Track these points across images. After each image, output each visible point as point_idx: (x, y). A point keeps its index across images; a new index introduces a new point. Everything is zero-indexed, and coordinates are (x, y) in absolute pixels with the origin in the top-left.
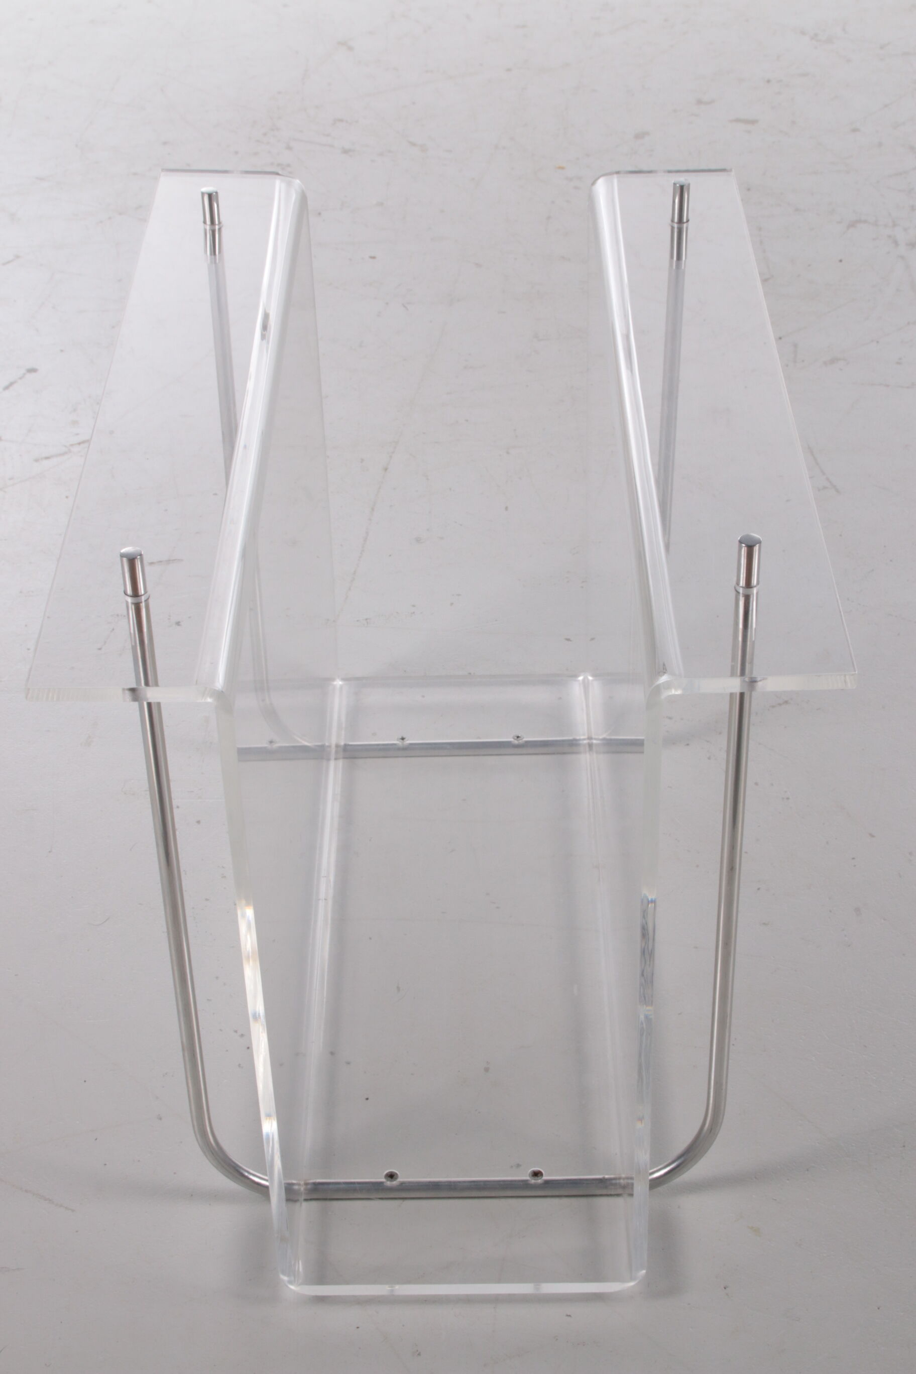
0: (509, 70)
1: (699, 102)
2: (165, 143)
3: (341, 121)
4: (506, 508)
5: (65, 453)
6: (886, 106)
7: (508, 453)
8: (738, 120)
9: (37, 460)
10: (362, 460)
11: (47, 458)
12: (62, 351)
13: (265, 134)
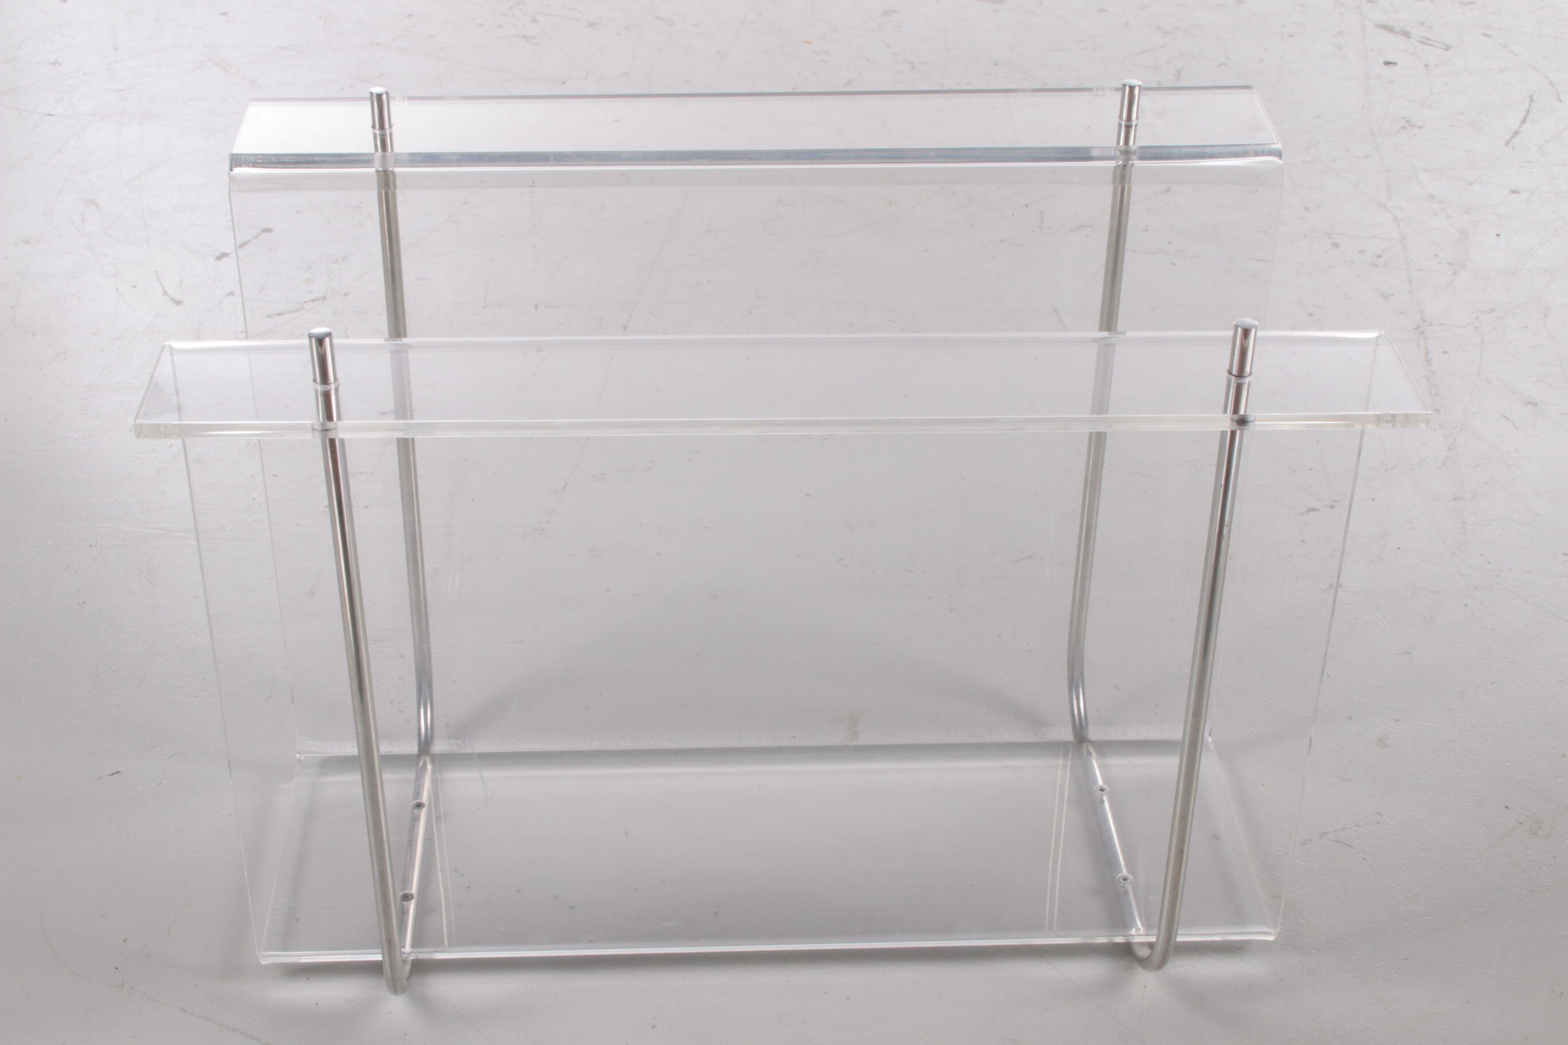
2: (410, 16)
5: (298, 310)
7: (750, 312)
9: (269, 316)
10: (601, 319)
11: (279, 314)
12: (298, 212)
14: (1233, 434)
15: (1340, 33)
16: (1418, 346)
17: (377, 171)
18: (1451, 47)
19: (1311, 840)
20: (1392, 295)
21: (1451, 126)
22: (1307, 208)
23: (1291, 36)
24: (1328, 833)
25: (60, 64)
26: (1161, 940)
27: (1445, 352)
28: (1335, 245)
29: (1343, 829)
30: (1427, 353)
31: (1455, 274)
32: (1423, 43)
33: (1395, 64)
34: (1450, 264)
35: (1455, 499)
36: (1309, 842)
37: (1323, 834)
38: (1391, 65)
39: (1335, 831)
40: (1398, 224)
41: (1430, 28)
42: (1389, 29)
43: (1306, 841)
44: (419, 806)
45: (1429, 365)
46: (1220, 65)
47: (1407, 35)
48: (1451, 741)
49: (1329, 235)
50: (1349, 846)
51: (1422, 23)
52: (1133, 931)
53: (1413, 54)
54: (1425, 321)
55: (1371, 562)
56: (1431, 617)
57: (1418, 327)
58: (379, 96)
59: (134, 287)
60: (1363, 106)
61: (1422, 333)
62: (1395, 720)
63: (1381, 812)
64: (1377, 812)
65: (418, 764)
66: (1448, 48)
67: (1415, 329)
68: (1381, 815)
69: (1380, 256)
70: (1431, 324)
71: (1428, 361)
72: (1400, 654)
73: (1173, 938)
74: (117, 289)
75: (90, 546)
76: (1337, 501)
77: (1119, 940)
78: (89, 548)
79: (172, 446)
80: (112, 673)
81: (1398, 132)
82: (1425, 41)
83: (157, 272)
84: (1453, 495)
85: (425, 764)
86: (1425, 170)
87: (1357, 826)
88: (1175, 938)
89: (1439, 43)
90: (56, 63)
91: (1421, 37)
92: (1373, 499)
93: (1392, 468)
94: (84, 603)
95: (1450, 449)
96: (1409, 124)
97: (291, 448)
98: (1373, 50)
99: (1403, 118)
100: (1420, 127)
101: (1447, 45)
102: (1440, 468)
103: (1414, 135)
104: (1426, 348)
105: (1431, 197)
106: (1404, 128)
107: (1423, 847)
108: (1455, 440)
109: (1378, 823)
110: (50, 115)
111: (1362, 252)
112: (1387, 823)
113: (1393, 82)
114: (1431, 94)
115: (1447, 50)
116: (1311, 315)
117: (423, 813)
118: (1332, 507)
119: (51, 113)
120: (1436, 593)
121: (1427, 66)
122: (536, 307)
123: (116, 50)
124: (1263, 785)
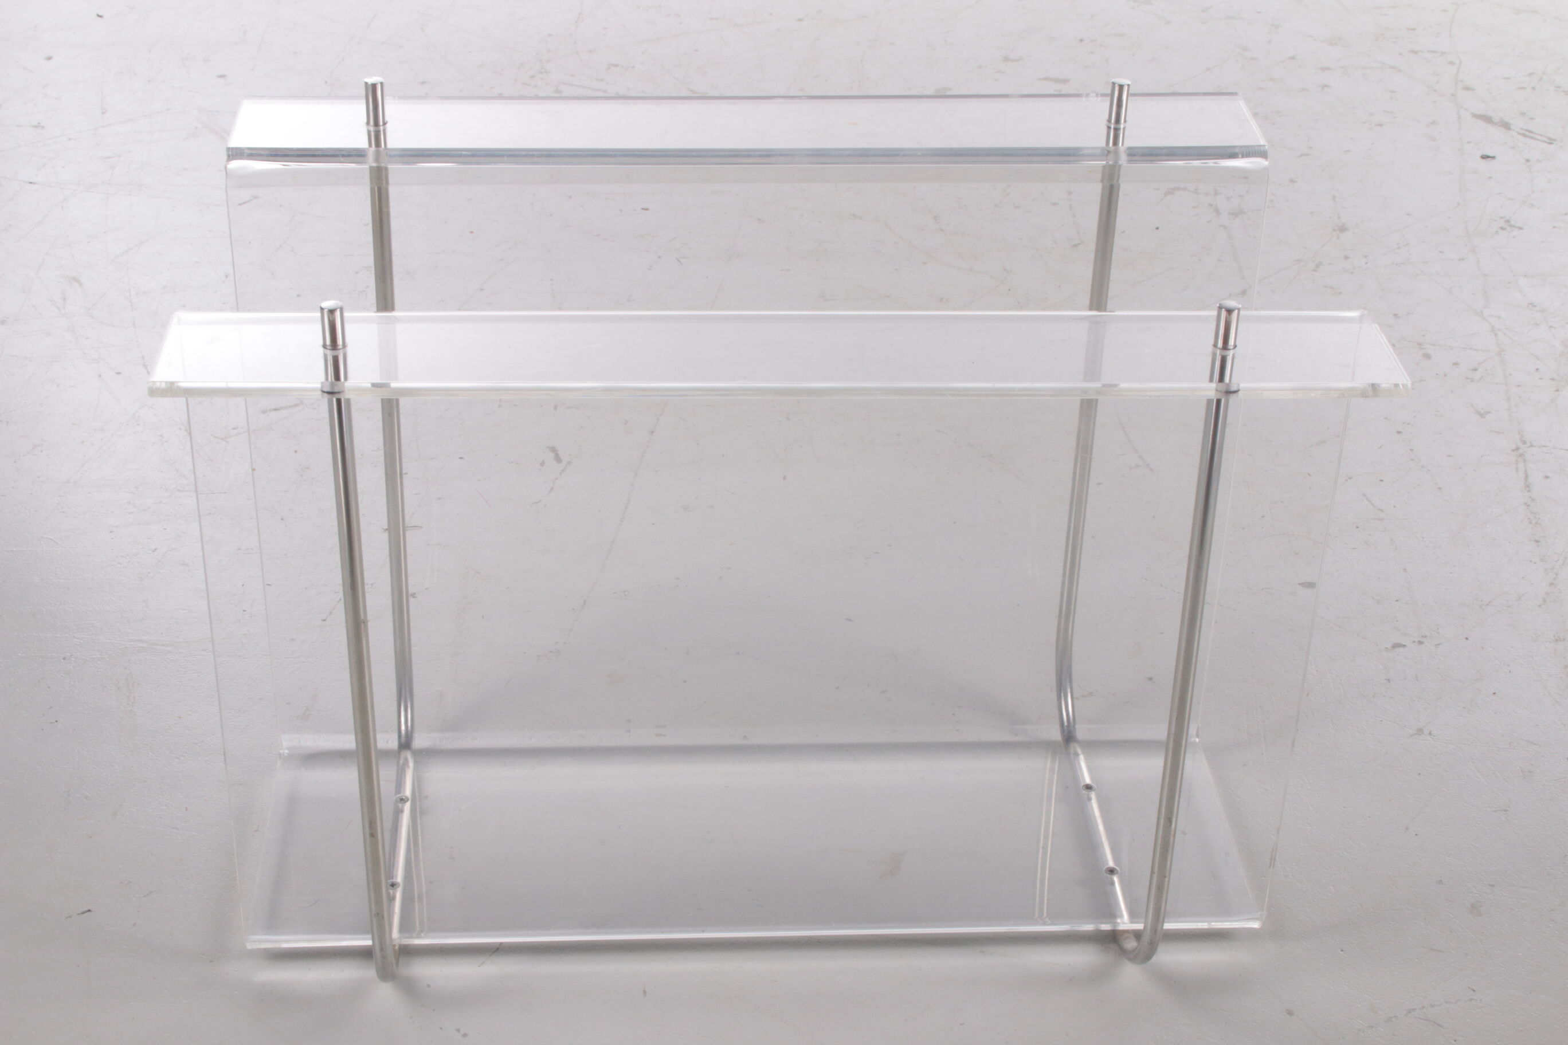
0: (800, 20)
1: (1006, 59)
3: (616, 66)
4: (784, 478)
5: (297, 405)
6: (1208, 70)
7: (788, 419)
8: (1047, 79)
9: (264, 412)
10: (626, 423)
11: (275, 410)
12: (299, 296)
13: (532, 77)
14: (1219, 402)
15: (1433, 123)
16: (1517, 470)
17: (371, 168)
18: (1555, 140)
19: (1396, 1017)
20: (1489, 412)
21: (1554, 227)
22: (1395, 315)
23: (1380, 125)
24: (1415, 1009)
25: (43, 127)
26: (1149, 926)
27: (1547, 477)
28: (1427, 356)
29: (1432, 1006)
30: (1527, 477)
31: (1558, 390)
32: (1524, 135)
33: (1493, 158)
34: (1553, 379)
35: (1557, 640)
36: (1394, 1019)
37: (1410, 1011)
38: (1489, 159)
39: (1424, 1007)
40: (1496, 335)
41: (1532, 119)
42: (1487, 119)
43: (1391, 1018)
44: (403, 800)
45: (1529, 491)
46: (1302, 155)
47: (1506, 126)
48: (1552, 911)
49: (1420, 344)
50: (1438, 1025)
51: (1523, 114)
52: (1119, 921)
53: (1513, 148)
54: (1524, 443)
55: (1464, 708)
56: (1530, 772)
57: (1517, 449)
58: (374, 86)
59: (119, 373)
60: (1458, 204)
61: (1521, 455)
62: (1490, 885)
63: (1474, 989)
64: (1469, 987)
65: (399, 758)
66: (1551, 141)
67: (1513, 450)
68: (1474, 991)
69: (1476, 370)
70: (1532, 446)
71: (1528, 486)
72: (1495, 811)
73: (1159, 928)
74: (100, 376)
75: (64, 659)
76: (1426, 637)
77: (1106, 927)
78: (62, 661)
79: (156, 549)
80: (85, 800)
81: (1497, 233)
82: (1527, 134)
83: (143, 357)
84: (1554, 636)
85: (406, 761)
86: (1525, 276)
87: (1447, 1003)
88: (1163, 925)
89: (1541, 135)
90: (38, 126)
91: (1522, 129)
92: (1467, 639)
93: (1487, 605)
94: (57, 721)
95: (1551, 584)
96: (1508, 225)
97: (286, 555)
98: (1469, 142)
99: (1502, 218)
100: (1521, 228)
101: (1549, 138)
102: (1540, 606)
103: (1514, 237)
104: (1526, 471)
105: (1532, 305)
106: (1502, 228)
107: (1520, 1028)
108: (1557, 574)
109: (1472, 999)
110: (31, 183)
111: (1456, 364)
112: (1481, 1000)
113: (1490, 178)
114: (1533, 192)
115: (1551, 143)
116: (1399, 432)
117: (407, 806)
118: (1420, 643)
119: (31, 181)
120: (1535, 744)
121: (1528, 161)
122: (555, 408)
123: (103, 113)
124: (1342, 951)
